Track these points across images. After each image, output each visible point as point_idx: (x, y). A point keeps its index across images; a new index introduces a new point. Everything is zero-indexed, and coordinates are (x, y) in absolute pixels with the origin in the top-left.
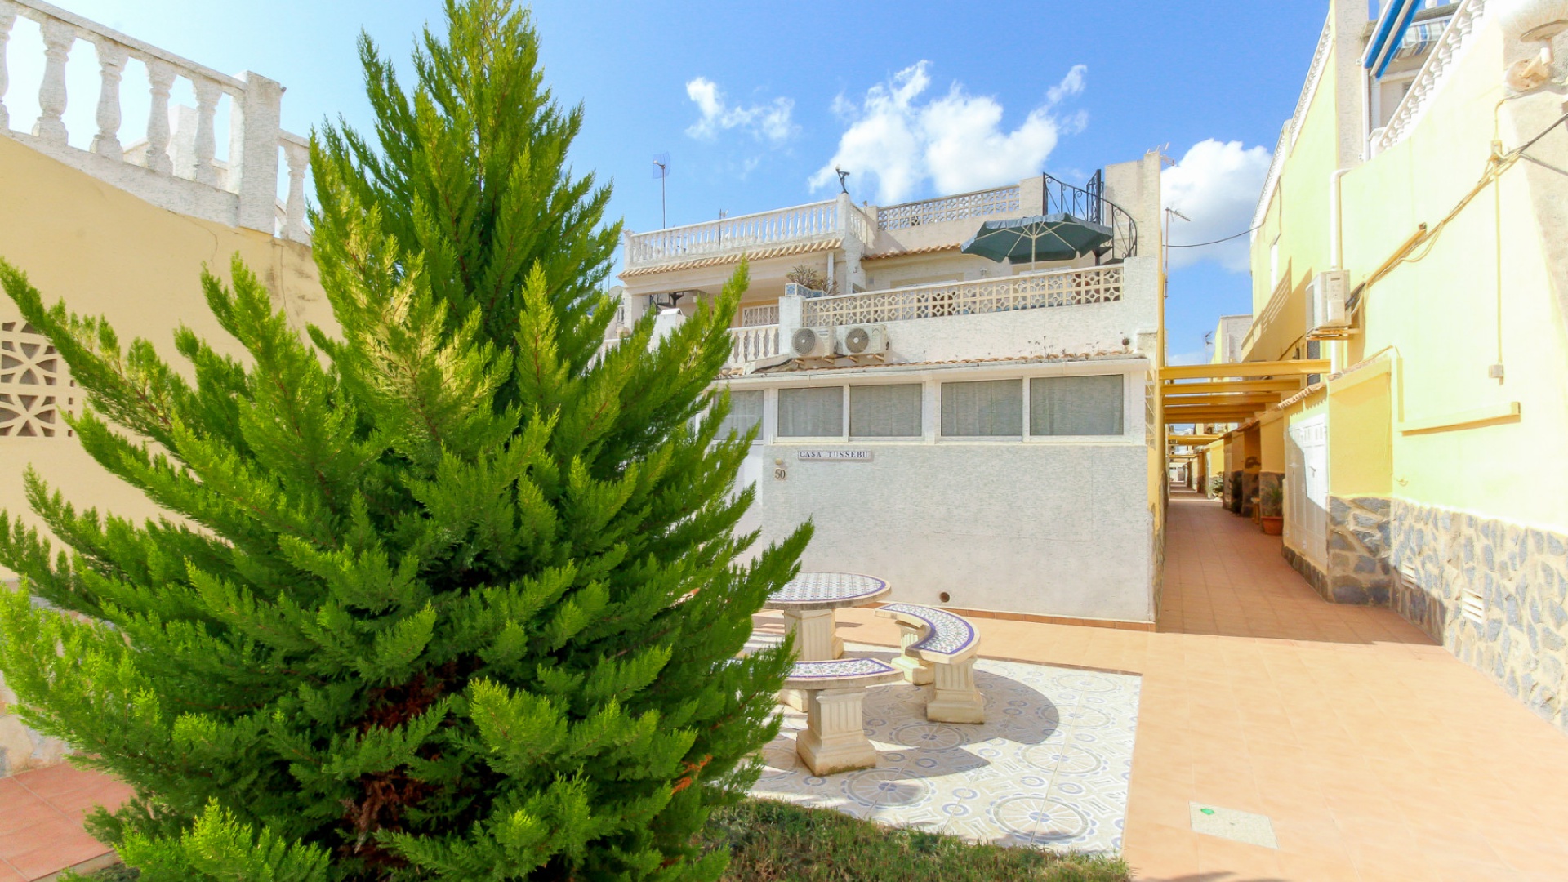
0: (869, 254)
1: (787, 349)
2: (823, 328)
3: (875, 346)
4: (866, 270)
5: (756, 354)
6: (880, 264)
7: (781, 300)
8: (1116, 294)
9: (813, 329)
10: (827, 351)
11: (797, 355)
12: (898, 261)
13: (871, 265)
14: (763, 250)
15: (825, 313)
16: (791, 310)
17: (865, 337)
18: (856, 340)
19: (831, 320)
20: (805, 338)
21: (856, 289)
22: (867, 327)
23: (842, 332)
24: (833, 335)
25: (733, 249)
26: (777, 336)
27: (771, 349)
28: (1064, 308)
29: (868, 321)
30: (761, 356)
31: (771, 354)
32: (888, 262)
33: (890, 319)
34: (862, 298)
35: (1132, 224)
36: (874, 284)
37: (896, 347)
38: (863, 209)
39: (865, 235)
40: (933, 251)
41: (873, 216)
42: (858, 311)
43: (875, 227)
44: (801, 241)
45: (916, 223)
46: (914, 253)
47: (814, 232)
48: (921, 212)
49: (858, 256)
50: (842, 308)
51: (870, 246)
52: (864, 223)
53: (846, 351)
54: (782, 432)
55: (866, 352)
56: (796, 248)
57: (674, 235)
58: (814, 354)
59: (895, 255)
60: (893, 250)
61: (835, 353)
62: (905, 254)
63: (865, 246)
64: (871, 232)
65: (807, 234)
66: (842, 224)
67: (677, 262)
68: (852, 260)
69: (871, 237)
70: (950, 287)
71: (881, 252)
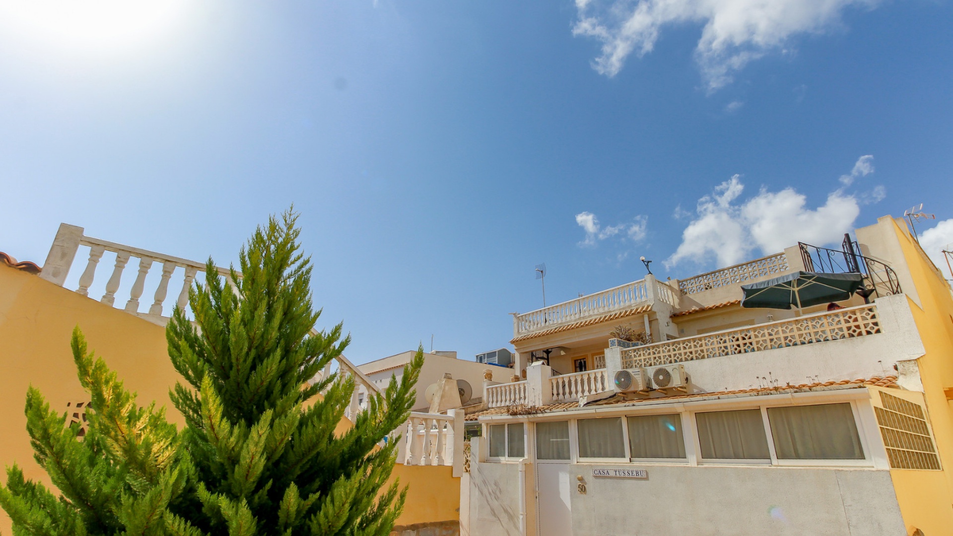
0: (677, 312)
1: (611, 387)
2: (637, 370)
3: (676, 381)
4: (677, 324)
5: (590, 391)
6: (685, 318)
7: (606, 351)
8: (876, 328)
9: (630, 371)
10: (641, 387)
11: (619, 390)
12: (699, 316)
13: (680, 320)
14: (599, 317)
15: (638, 358)
16: (613, 357)
17: (667, 375)
18: (661, 377)
19: (643, 363)
20: (624, 378)
21: (669, 337)
22: (669, 368)
23: (651, 371)
24: (644, 373)
25: (580, 318)
26: (602, 377)
27: (599, 385)
28: (831, 344)
29: (671, 362)
30: (586, 393)
31: (600, 391)
32: (692, 317)
33: (686, 360)
34: (673, 344)
35: (888, 270)
36: (682, 333)
37: (693, 380)
38: (667, 283)
39: (673, 300)
40: (725, 306)
41: (676, 287)
42: (662, 355)
43: (679, 293)
44: (624, 308)
45: (708, 287)
46: (710, 309)
47: (633, 301)
48: (711, 280)
49: (668, 315)
50: (649, 354)
51: (677, 307)
52: (670, 292)
53: (655, 386)
54: (583, 454)
55: (669, 386)
56: (620, 313)
57: (543, 313)
58: (632, 389)
59: (696, 312)
60: (694, 308)
61: (648, 388)
62: (703, 310)
63: (673, 307)
64: (675, 297)
65: (627, 303)
66: (651, 295)
67: (545, 330)
68: (663, 318)
69: (677, 300)
70: (742, 331)
71: (685, 311)
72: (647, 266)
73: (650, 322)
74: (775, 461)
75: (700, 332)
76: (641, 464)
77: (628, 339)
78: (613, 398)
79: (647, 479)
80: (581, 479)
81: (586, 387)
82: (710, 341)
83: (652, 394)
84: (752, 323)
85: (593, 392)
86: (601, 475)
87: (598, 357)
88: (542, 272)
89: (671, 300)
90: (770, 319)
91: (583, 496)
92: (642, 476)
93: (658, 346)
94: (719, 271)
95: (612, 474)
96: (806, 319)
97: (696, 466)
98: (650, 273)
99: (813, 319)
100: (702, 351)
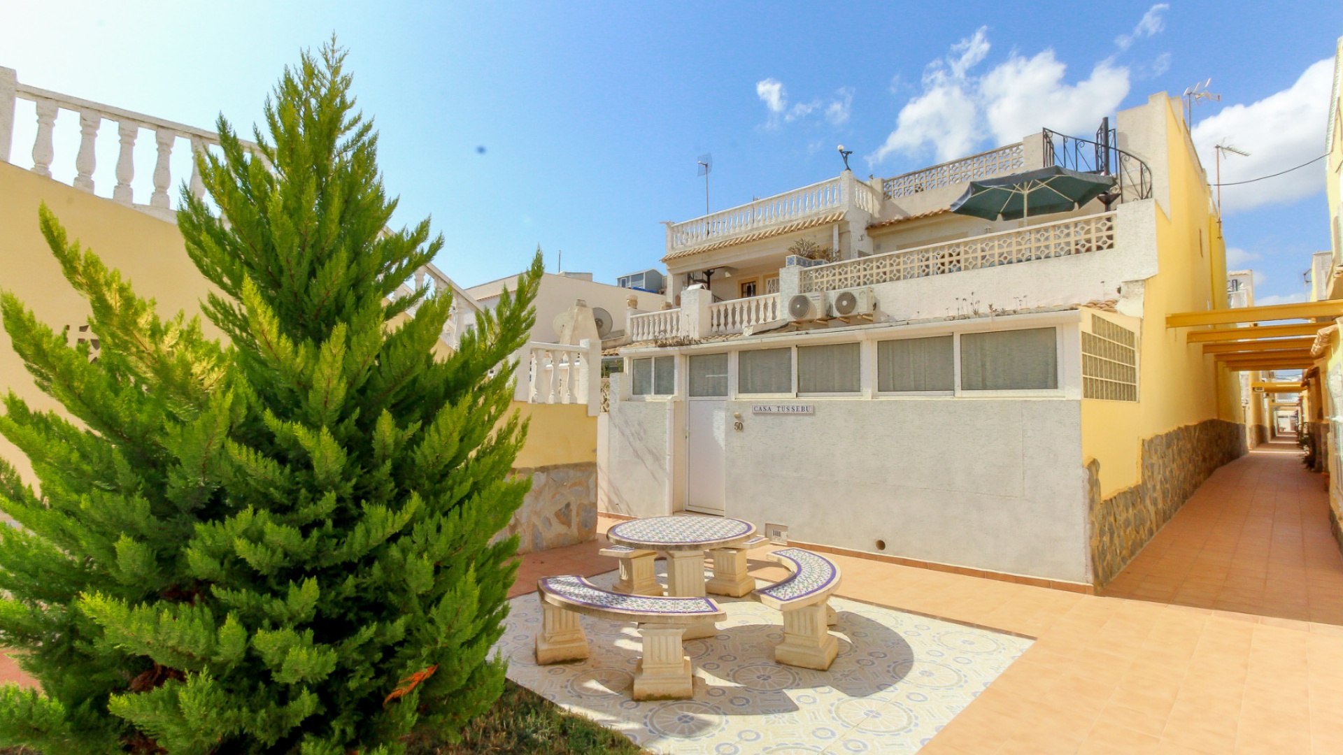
0: (876, 222)
1: (784, 315)
2: (817, 294)
3: (862, 307)
4: (874, 237)
5: (758, 320)
6: (885, 230)
7: (782, 272)
8: (1109, 242)
9: (808, 295)
10: (819, 314)
11: (792, 319)
12: (901, 227)
13: (877, 232)
14: (777, 228)
15: (819, 280)
16: (790, 278)
17: (852, 300)
18: (845, 303)
19: (825, 286)
20: (800, 304)
21: (861, 254)
22: (855, 291)
23: (833, 296)
24: (826, 299)
25: (752, 230)
26: (774, 305)
27: (770, 314)
28: (1052, 261)
29: (859, 285)
30: (753, 322)
31: (769, 320)
32: (892, 229)
33: (878, 282)
34: (865, 262)
35: (1144, 168)
36: (877, 248)
37: (883, 307)
38: (868, 183)
39: (871, 205)
40: (936, 214)
41: (878, 187)
42: (849, 276)
43: (881, 197)
44: (809, 217)
45: (919, 189)
46: (917, 218)
47: (821, 208)
48: (924, 179)
49: (864, 225)
50: (834, 275)
51: (877, 215)
52: (870, 195)
53: (836, 314)
54: (743, 389)
55: (854, 313)
56: (804, 223)
57: (705, 221)
58: (808, 317)
59: (899, 222)
60: (898, 217)
61: (828, 315)
62: (908, 220)
63: (872, 216)
64: (876, 202)
65: (815, 210)
66: (845, 199)
67: (707, 245)
68: (857, 229)
69: (877, 207)
70: (950, 246)
71: (886, 220)
72: (846, 158)
73: (840, 235)
74: (959, 392)
75: (899, 248)
76: (809, 399)
77: (810, 256)
78: (785, 327)
79: (813, 414)
80: (738, 417)
81: (753, 316)
82: (912, 258)
83: (831, 322)
84: (965, 235)
85: (761, 321)
86: (762, 411)
87: (771, 280)
88: (706, 165)
89: (870, 206)
90: (987, 231)
91: (740, 433)
92: (807, 411)
93: (846, 265)
94: (937, 167)
95: (774, 410)
96: (1030, 231)
97: (870, 399)
98: (848, 169)
99: (1038, 231)
100: (898, 271)
